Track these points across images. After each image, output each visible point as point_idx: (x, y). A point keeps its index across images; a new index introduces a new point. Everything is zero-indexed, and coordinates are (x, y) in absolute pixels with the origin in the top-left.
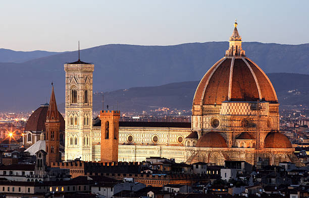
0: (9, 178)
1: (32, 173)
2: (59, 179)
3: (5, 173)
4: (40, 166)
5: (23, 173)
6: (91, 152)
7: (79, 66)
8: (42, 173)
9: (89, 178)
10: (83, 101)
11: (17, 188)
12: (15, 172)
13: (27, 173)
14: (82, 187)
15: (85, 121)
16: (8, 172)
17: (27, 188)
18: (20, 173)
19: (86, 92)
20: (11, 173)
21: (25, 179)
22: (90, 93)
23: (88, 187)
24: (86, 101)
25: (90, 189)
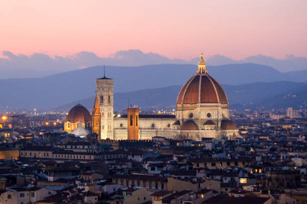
0: (75, 150)
1: (89, 147)
2: (106, 150)
3: (72, 147)
4: (94, 143)
5: (84, 147)
6: (113, 134)
7: (104, 80)
8: (95, 147)
9: (126, 150)
10: (108, 102)
11: (82, 156)
12: (78, 147)
13: (86, 147)
14: (122, 156)
15: (109, 115)
16: (74, 147)
17: (89, 156)
18: (81, 147)
19: (109, 97)
20: (76, 147)
21: (85, 151)
22: (112, 98)
23: (125, 155)
24: (109, 102)
25: (127, 156)
